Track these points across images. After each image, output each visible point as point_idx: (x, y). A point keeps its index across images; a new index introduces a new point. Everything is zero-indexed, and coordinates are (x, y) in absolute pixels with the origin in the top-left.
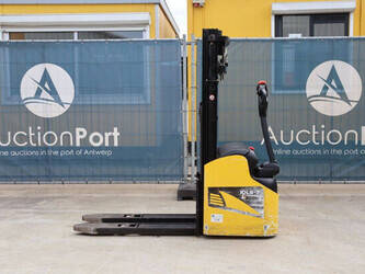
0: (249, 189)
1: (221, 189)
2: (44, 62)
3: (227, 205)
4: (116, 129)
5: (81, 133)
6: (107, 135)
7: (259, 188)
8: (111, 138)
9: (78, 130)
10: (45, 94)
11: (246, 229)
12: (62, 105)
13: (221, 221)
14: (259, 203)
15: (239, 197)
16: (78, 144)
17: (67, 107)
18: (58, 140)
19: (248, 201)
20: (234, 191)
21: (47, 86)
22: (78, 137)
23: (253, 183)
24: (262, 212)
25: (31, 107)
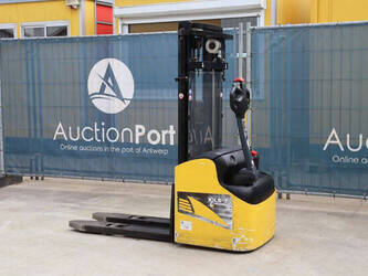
0: (217, 196)
1: (190, 194)
2: (107, 57)
3: (196, 212)
4: (172, 127)
5: (140, 130)
6: (164, 133)
7: (227, 196)
8: (168, 136)
9: (138, 127)
10: (108, 90)
11: (215, 240)
12: (123, 100)
13: (190, 229)
14: (227, 213)
15: (207, 204)
16: (137, 142)
17: (128, 102)
18: (120, 137)
19: (216, 209)
20: (203, 198)
21: (110, 81)
22: (138, 134)
23: (221, 190)
24: (231, 223)
25: (96, 102)
